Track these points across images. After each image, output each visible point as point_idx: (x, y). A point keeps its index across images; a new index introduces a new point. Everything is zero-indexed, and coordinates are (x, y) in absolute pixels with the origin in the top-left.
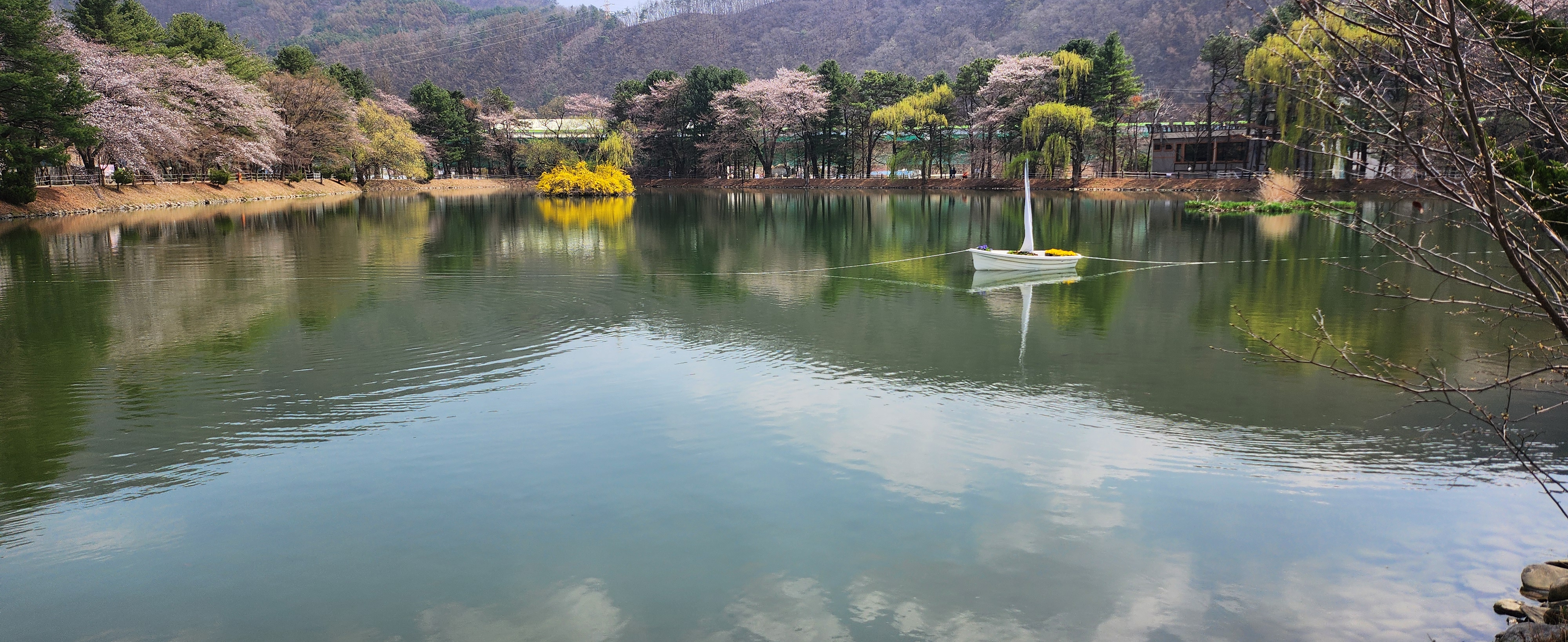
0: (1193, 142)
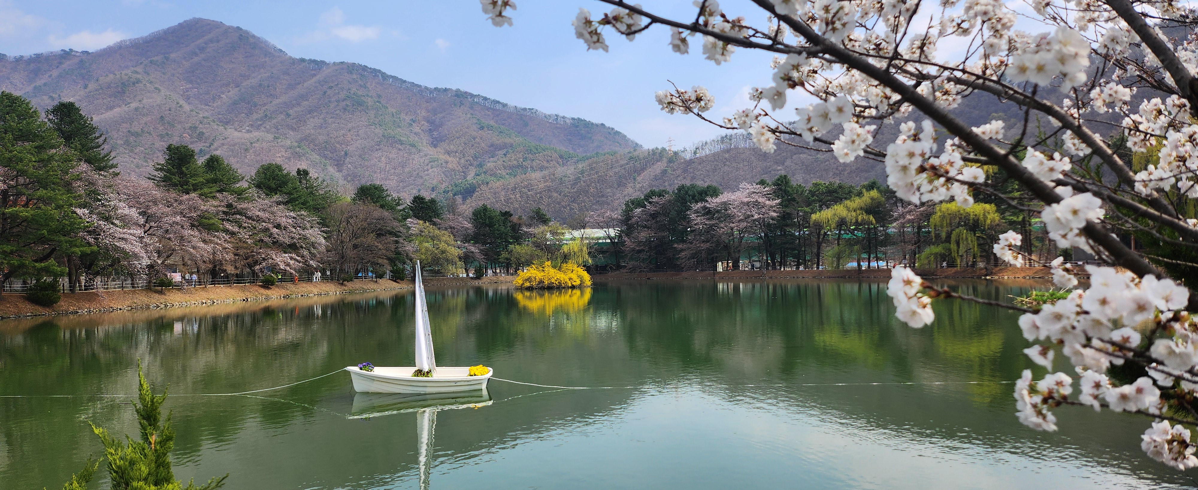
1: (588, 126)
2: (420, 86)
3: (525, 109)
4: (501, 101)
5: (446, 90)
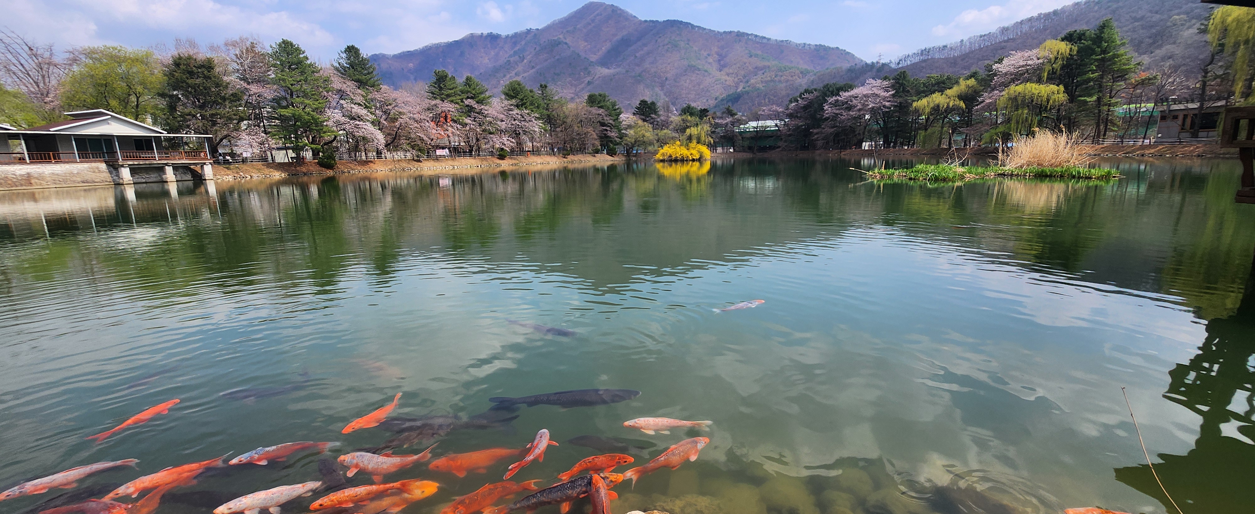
0: (1196, 112)
1: (826, 49)
2: (714, 31)
3: (782, 41)
4: (767, 37)
5: (731, 32)
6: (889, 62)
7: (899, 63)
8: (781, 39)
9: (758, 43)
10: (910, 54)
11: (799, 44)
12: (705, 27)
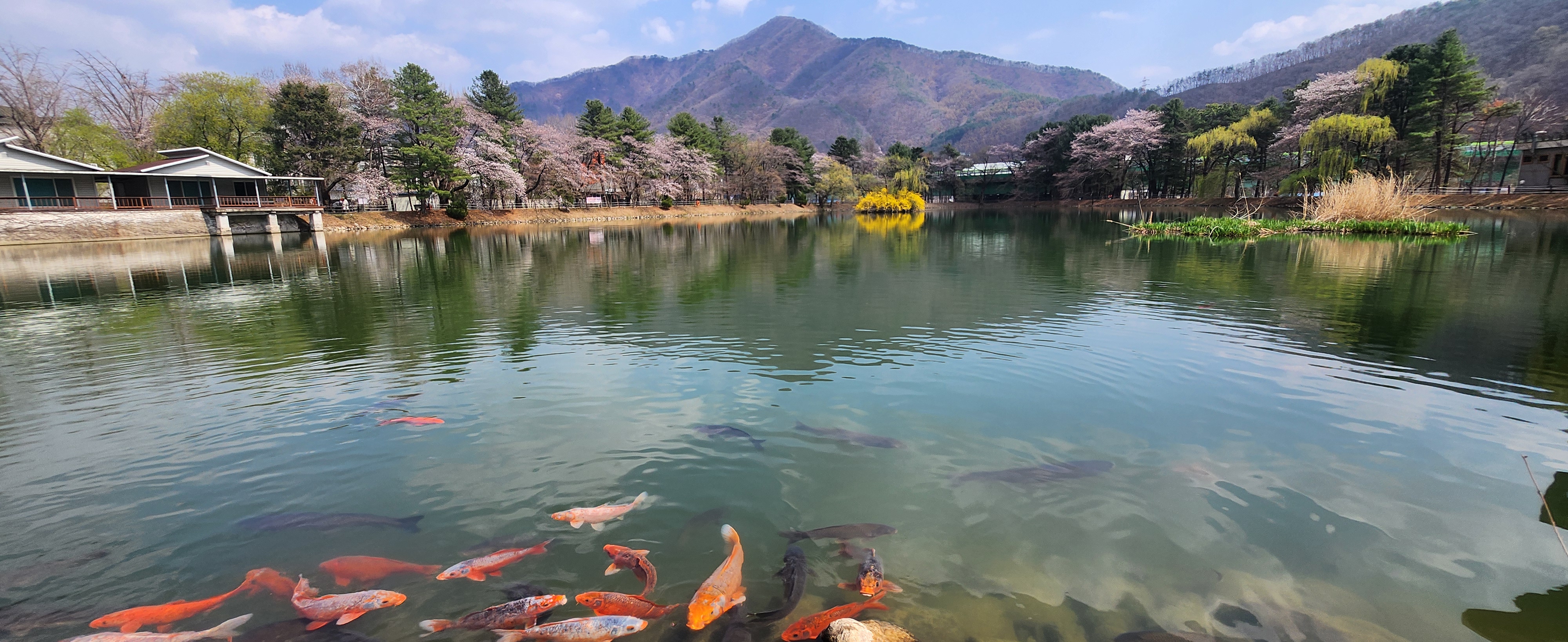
2: (932, 51)
3: (1018, 63)
4: (998, 58)
5: (952, 52)
6: (1156, 88)
7: (1169, 90)
8: (1017, 61)
9: (986, 65)
10: (1184, 78)
11: (1040, 67)
12: (919, 46)
